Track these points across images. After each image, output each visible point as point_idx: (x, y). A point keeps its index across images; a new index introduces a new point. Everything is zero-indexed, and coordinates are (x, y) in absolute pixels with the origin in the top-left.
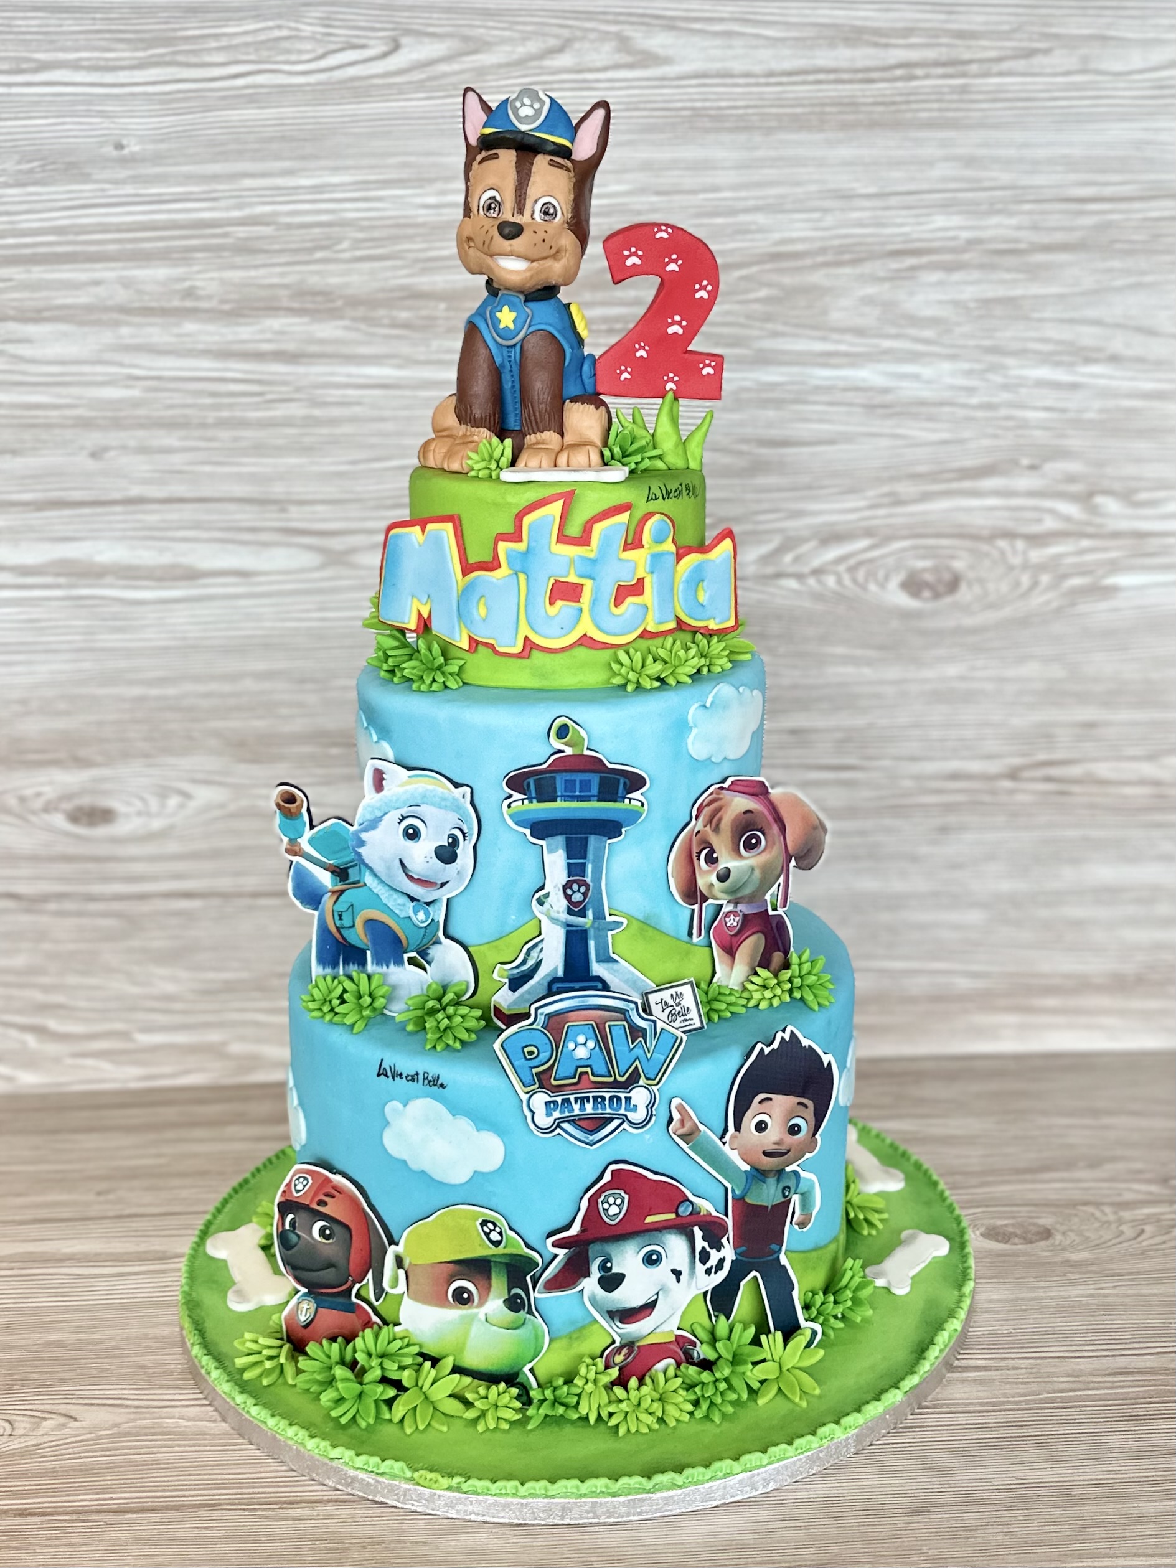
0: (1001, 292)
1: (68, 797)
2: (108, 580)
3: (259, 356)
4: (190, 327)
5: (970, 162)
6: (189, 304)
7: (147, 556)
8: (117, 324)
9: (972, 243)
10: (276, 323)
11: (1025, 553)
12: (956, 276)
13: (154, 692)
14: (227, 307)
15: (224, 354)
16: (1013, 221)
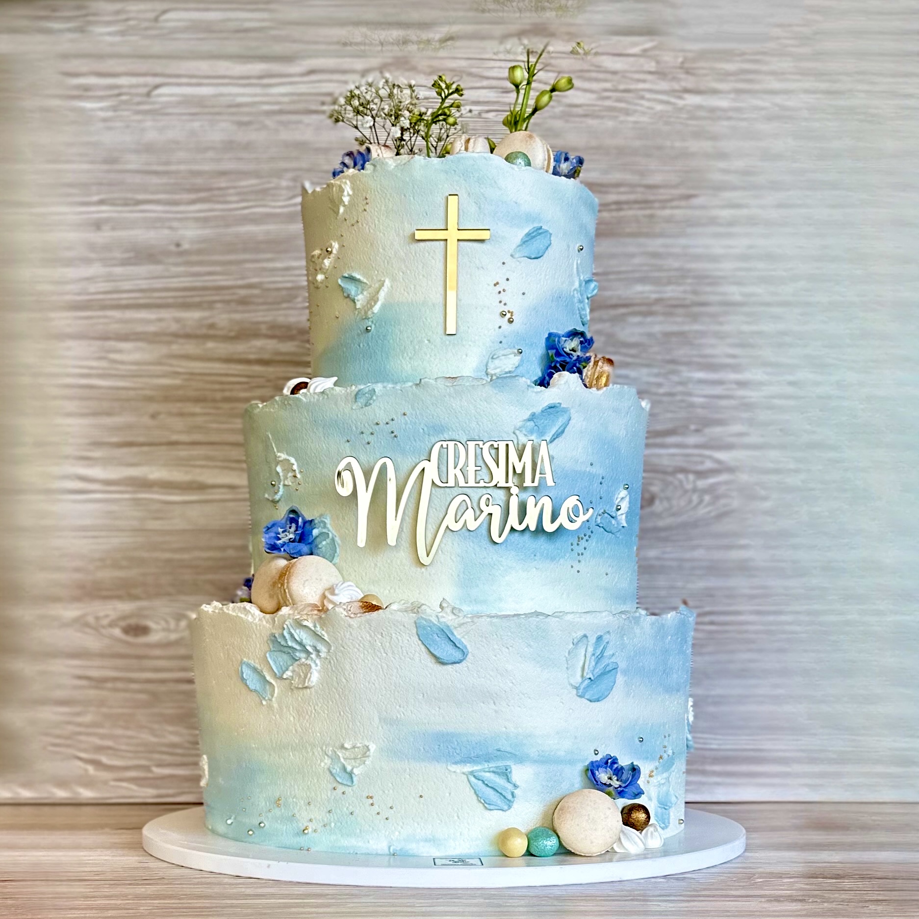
0: (675, 328)
1: (124, 618)
2: (156, 489)
3: (248, 362)
4: (210, 345)
5: (655, 255)
6: (211, 332)
7: (178, 475)
8: (170, 343)
9: (658, 301)
10: (259, 343)
11: (694, 482)
12: (649, 319)
13: (177, 556)
14: (232, 334)
15: (228, 360)
16: (681, 288)
